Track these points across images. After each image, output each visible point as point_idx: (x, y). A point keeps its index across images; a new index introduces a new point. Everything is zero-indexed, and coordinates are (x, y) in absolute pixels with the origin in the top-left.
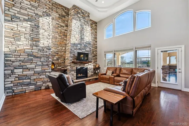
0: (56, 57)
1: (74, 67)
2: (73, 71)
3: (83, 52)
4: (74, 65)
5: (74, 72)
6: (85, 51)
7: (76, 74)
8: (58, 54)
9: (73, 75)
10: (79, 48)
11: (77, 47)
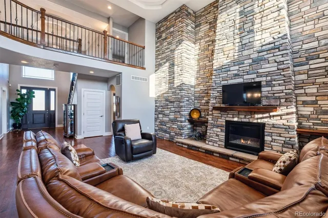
0: (205, 99)
1: (219, 120)
2: (218, 127)
3: (246, 81)
4: (220, 115)
5: (219, 130)
6: (254, 76)
7: (224, 134)
8: (208, 93)
9: (217, 135)
10: (236, 72)
11: (229, 73)
